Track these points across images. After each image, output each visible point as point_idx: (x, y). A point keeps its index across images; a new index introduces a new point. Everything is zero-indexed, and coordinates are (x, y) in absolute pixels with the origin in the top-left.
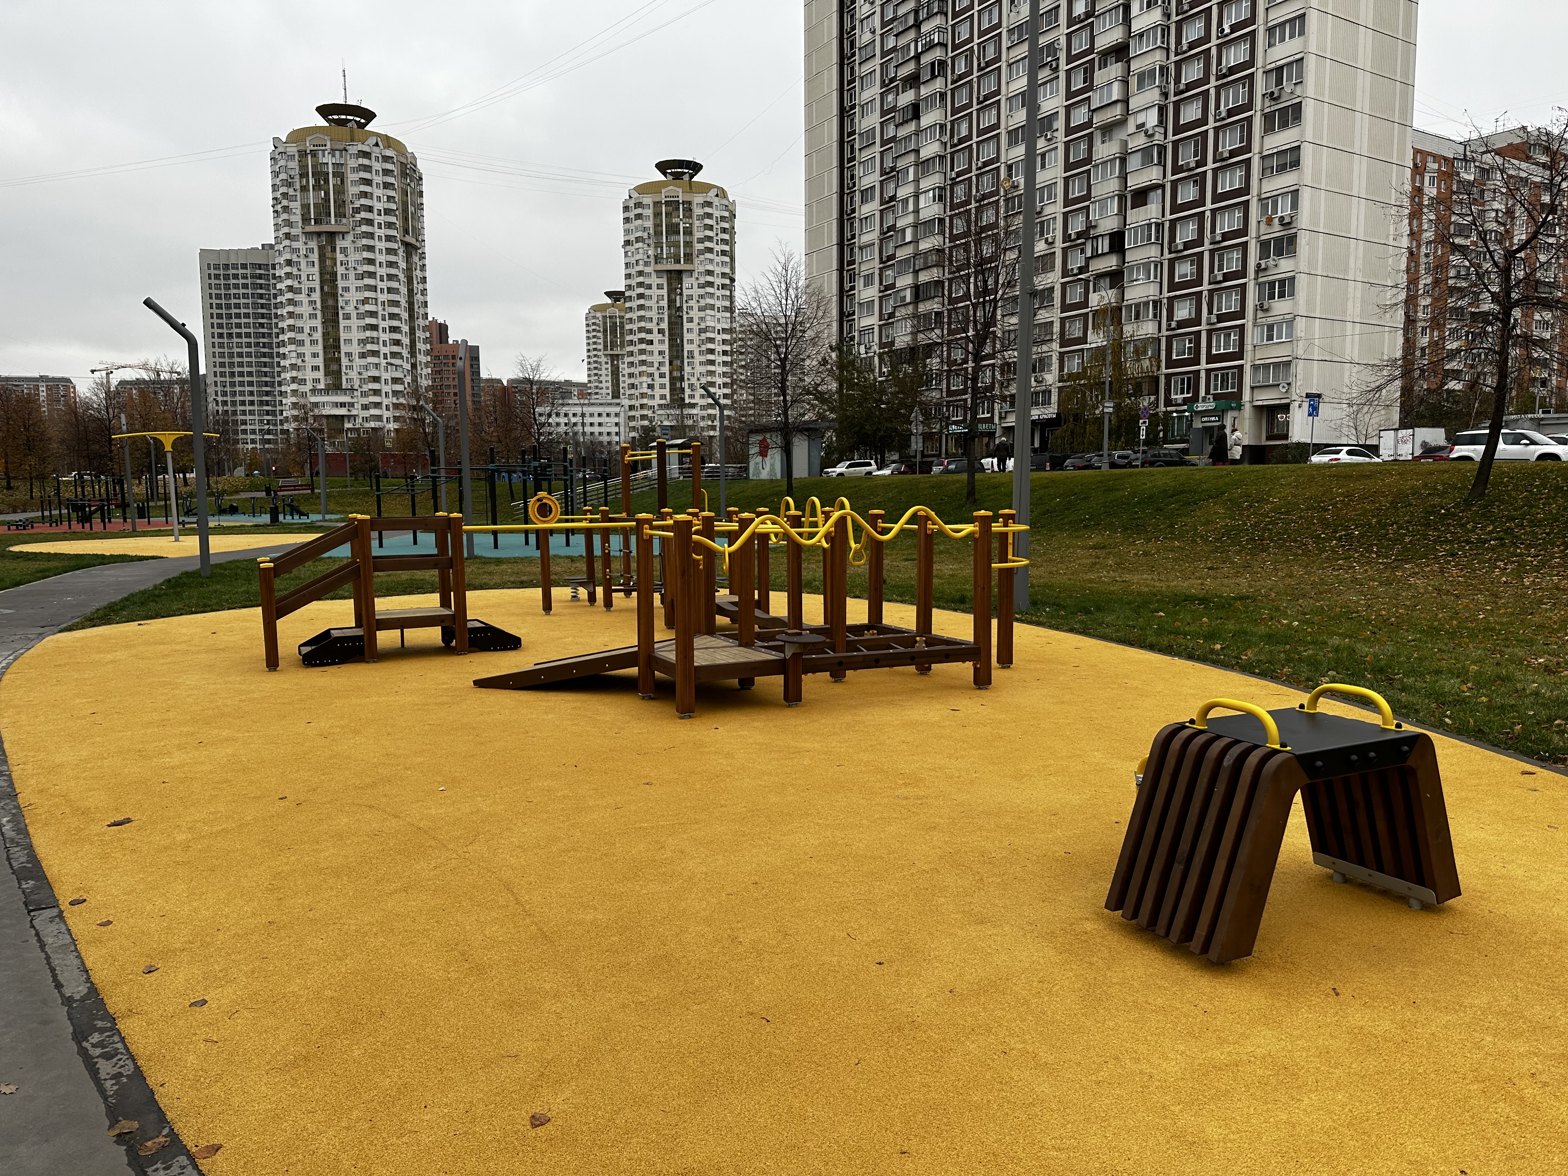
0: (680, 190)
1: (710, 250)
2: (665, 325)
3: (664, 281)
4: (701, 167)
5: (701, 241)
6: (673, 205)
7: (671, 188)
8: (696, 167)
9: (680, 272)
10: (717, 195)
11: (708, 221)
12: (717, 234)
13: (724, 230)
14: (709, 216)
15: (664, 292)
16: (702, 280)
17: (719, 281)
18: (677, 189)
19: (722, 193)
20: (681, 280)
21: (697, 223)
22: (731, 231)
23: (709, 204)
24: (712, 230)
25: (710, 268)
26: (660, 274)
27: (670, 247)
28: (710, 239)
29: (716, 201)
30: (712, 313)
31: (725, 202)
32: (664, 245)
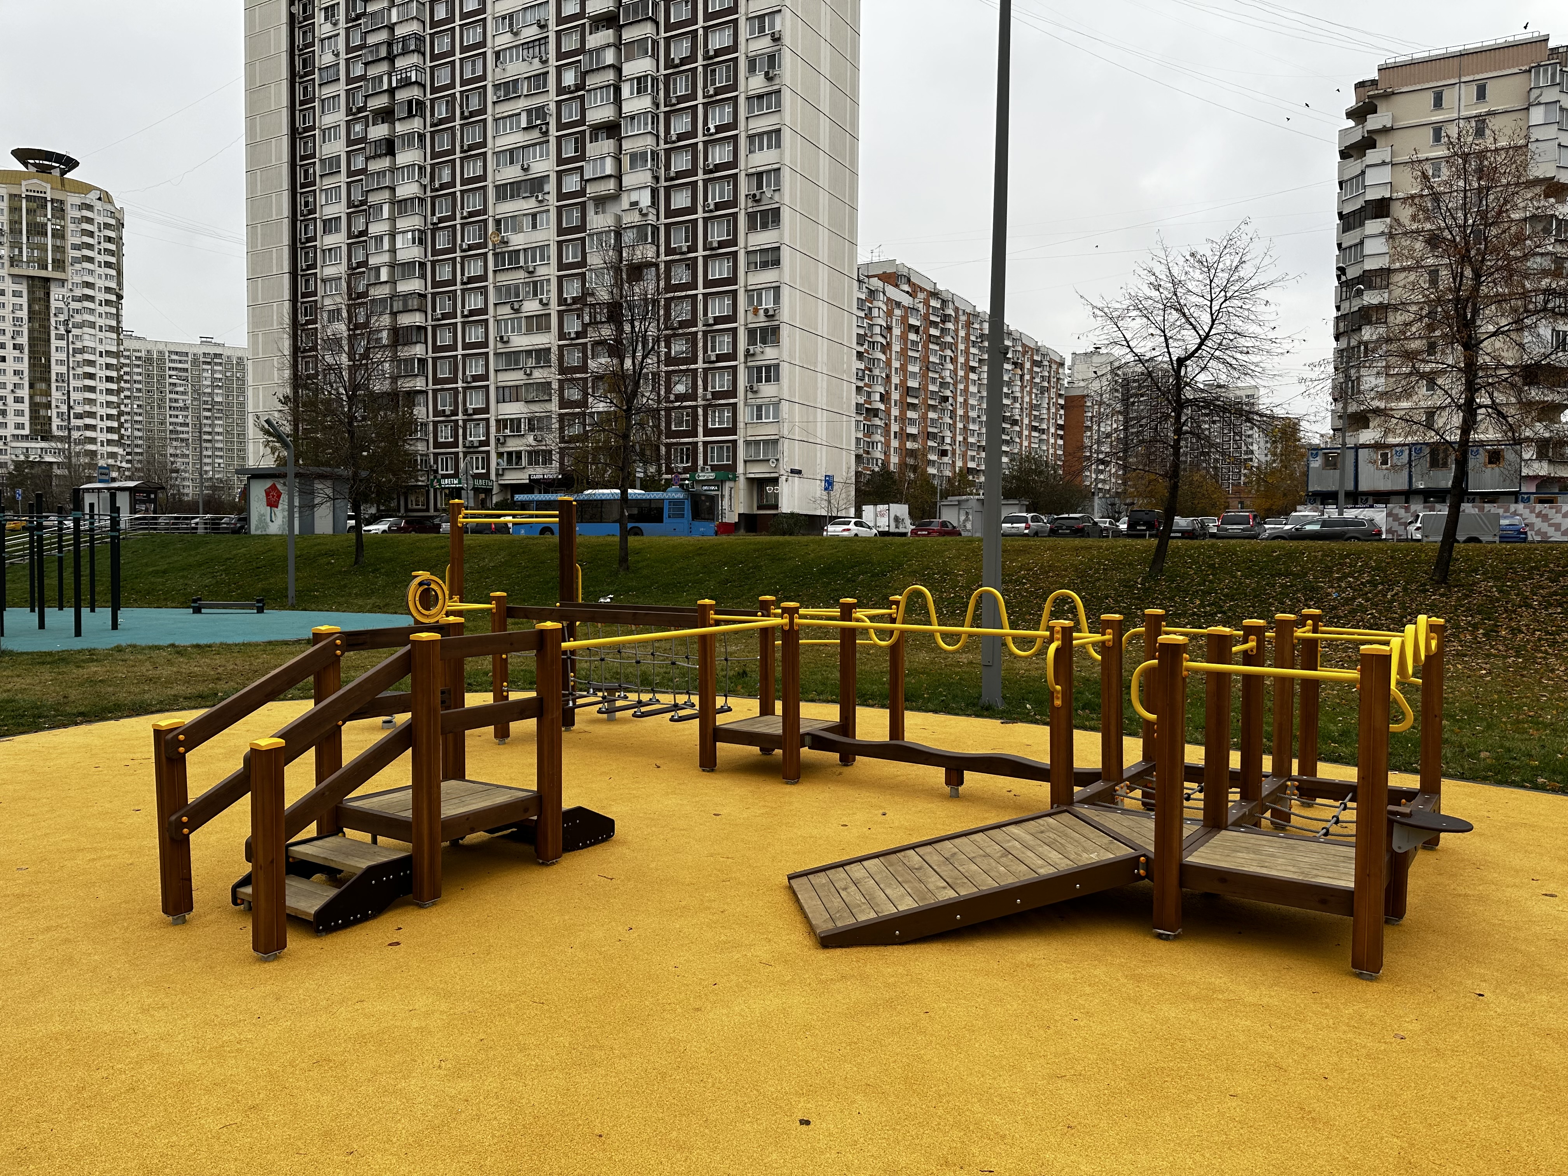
0: (49, 186)
1: (90, 260)
2: (24, 340)
3: (23, 288)
4: (76, 164)
5: (75, 247)
6: (38, 202)
7: (35, 181)
8: (70, 164)
9: (47, 280)
10: (100, 199)
11: (85, 226)
12: (99, 243)
13: (109, 239)
14: (90, 221)
15: (24, 301)
16: (78, 292)
17: (101, 296)
18: (44, 184)
19: (105, 197)
20: (49, 288)
21: (71, 227)
22: (118, 241)
23: (89, 207)
24: (92, 237)
25: (90, 279)
26: (17, 280)
27: (32, 250)
28: (90, 247)
29: (98, 205)
30: (92, 331)
31: (109, 207)
32: (24, 247)
